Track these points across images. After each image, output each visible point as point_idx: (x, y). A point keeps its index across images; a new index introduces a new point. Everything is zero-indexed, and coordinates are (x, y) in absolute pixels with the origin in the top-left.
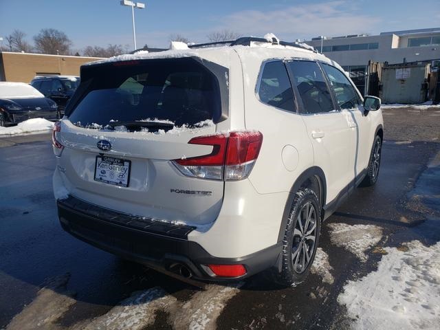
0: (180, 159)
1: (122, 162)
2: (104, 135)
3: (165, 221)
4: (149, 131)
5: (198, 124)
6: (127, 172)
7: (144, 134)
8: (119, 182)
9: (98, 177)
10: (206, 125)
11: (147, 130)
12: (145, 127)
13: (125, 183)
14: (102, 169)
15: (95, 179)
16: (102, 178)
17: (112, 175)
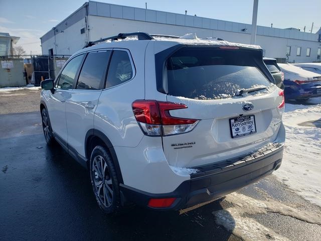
1: (250, 117)
6: (253, 123)
8: (250, 132)
9: (234, 135)
13: (254, 130)
14: (236, 127)
15: (232, 137)
16: (239, 134)
17: (244, 128)
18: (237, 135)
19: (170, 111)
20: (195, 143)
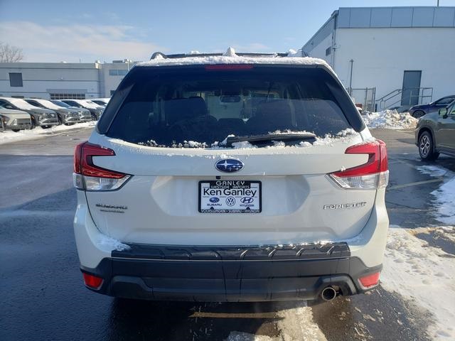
0: (340, 171)
1: (248, 183)
2: (225, 154)
3: (307, 244)
4: (286, 145)
5: (340, 133)
6: (257, 194)
7: (280, 148)
8: (245, 208)
9: (204, 206)
10: (349, 134)
11: (283, 144)
12: (279, 140)
13: (257, 207)
14: (211, 196)
15: (200, 210)
16: (215, 207)
17: (231, 201)
18: (212, 208)
19: (93, 157)
20: (126, 208)
